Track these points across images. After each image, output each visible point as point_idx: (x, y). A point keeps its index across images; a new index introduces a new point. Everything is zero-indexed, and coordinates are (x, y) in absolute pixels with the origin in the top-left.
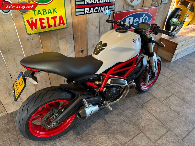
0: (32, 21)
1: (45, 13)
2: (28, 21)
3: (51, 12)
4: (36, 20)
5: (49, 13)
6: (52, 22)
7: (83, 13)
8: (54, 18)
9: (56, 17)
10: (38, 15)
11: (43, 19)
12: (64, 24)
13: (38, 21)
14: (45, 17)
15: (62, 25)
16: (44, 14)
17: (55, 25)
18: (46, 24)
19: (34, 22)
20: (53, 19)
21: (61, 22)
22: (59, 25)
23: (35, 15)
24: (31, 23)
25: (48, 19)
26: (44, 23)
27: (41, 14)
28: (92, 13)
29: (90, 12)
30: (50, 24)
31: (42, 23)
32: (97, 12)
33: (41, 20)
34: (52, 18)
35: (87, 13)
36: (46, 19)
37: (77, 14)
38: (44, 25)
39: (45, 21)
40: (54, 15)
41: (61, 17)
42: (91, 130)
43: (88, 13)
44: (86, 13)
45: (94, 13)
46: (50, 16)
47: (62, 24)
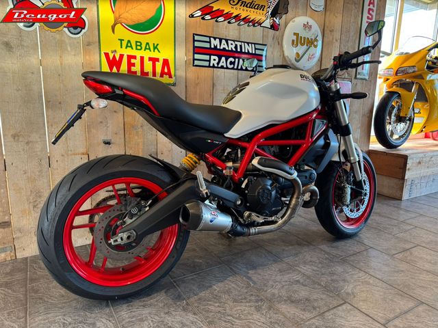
0: (114, 56)
1: (139, 48)
2: (107, 55)
3: (149, 49)
4: (122, 56)
5: (146, 49)
6: (148, 67)
7: (206, 64)
8: (154, 60)
9: (157, 60)
10: (126, 48)
11: (134, 57)
12: (170, 77)
13: (125, 60)
14: (138, 54)
15: (166, 77)
16: (137, 49)
17: (154, 74)
18: (137, 68)
19: (117, 59)
20: (151, 62)
21: (166, 70)
22: (162, 76)
23: (121, 47)
24: (111, 58)
25: (142, 58)
26: (134, 65)
27: (132, 49)
28: (222, 67)
29: (219, 66)
30: (146, 70)
31: (130, 65)
32: (233, 68)
33: (130, 57)
34: (150, 59)
35: (214, 67)
36: (138, 58)
37: (197, 63)
38: (133, 69)
39: (137, 62)
40: (155, 55)
41: (166, 62)
42: (212, 294)
43: (216, 65)
44: (211, 65)
45: (227, 68)
46: (147, 55)
47: (166, 74)
